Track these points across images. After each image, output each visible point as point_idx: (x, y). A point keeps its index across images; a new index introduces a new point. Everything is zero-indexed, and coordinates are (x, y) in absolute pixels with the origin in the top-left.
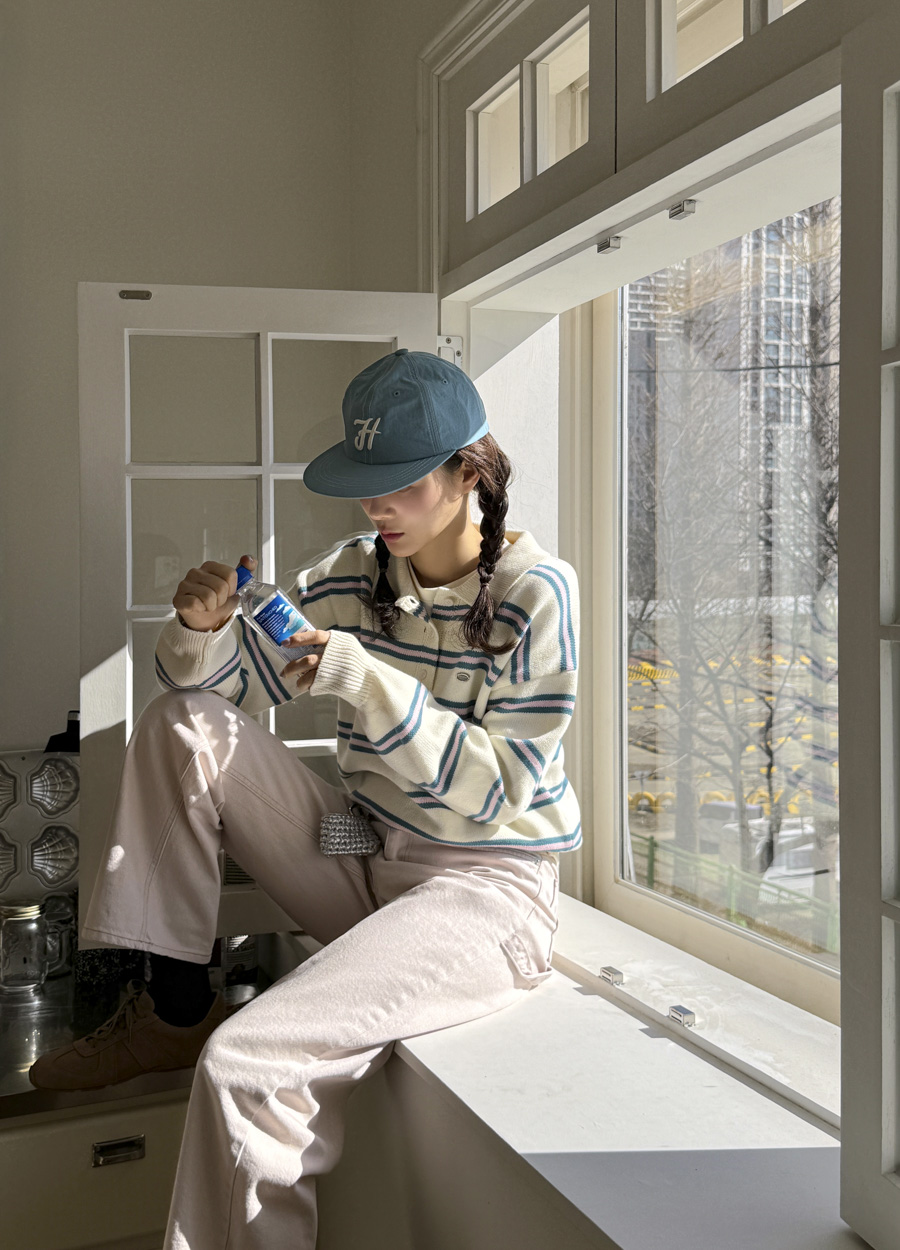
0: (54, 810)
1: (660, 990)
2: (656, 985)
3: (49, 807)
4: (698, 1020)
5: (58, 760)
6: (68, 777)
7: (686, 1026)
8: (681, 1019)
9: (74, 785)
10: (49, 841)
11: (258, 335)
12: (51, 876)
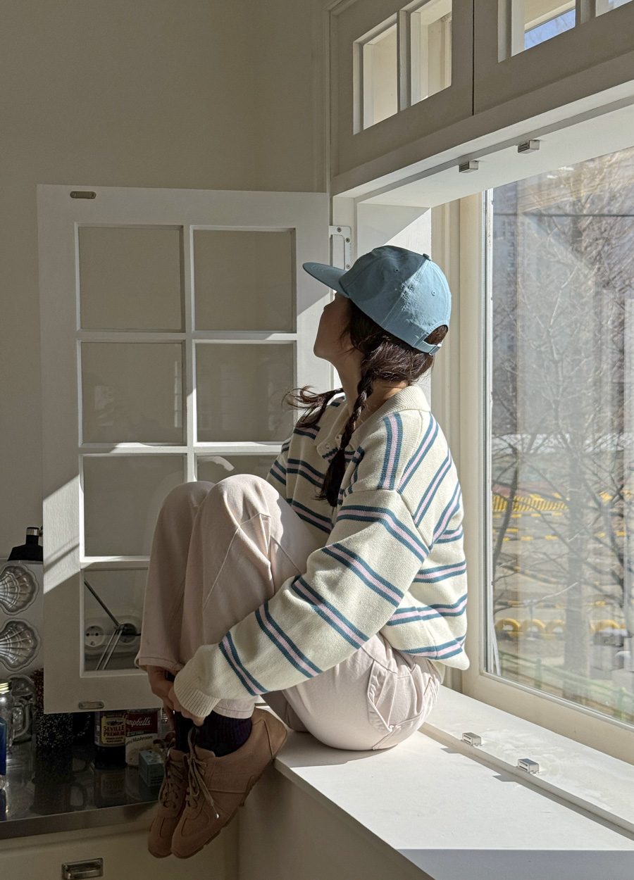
0: (14, 608)
1: (512, 750)
2: (509, 746)
3: (10, 606)
4: (541, 769)
5: (16, 568)
6: (24, 581)
7: (531, 773)
8: (527, 768)
9: (30, 589)
10: (9, 633)
11: (182, 227)
12: (12, 662)
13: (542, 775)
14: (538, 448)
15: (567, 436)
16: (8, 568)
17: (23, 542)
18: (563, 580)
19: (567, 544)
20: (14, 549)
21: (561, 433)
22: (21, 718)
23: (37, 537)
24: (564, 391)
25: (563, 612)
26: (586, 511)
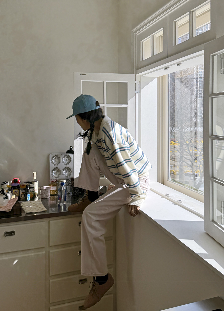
0: (67, 164)
1: (176, 198)
5: (67, 155)
6: (69, 158)
8: (179, 202)
9: (70, 160)
10: (66, 169)
11: (104, 81)
12: (66, 176)
13: (183, 203)
14: (173, 131)
15: (180, 128)
16: (65, 155)
17: (69, 150)
18: (179, 161)
19: (180, 153)
20: (67, 151)
21: (178, 127)
22: (68, 188)
23: (72, 148)
24: (179, 117)
25: (179, 168)
26: (184, 145)
